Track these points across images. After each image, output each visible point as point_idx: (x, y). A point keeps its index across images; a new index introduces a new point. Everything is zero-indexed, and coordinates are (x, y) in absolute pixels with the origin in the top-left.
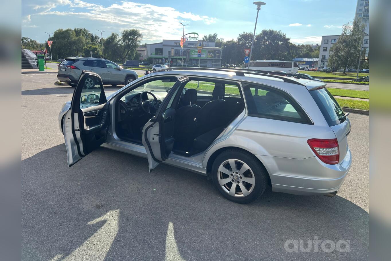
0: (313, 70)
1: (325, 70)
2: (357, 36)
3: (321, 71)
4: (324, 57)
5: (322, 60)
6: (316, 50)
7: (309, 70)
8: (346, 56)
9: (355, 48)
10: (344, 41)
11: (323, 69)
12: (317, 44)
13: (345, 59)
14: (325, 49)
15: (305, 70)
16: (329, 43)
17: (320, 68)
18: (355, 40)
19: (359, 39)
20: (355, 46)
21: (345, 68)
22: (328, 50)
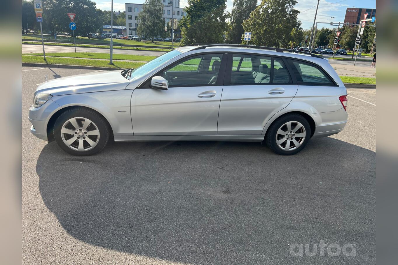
0: (124, 39)
1: (136, 38)
2: (158, 6)
3: (132, 39)
4: (130, 25)
5: (129, 28)
6: (120, 17)
7: (120, 38)
8: (152, 26)
9: (158, 18)
10: (148, 11)
11: (134, 37)
12: (119, 11)
13: (152, 28)
14: (130, 17)
15: (117, 38)
16: (133, 10)
17: (130, 36)
18: (157, 10)
19: (160, 9)
20: (158, 16)
21: (153, 37)
22: (133, 18)
